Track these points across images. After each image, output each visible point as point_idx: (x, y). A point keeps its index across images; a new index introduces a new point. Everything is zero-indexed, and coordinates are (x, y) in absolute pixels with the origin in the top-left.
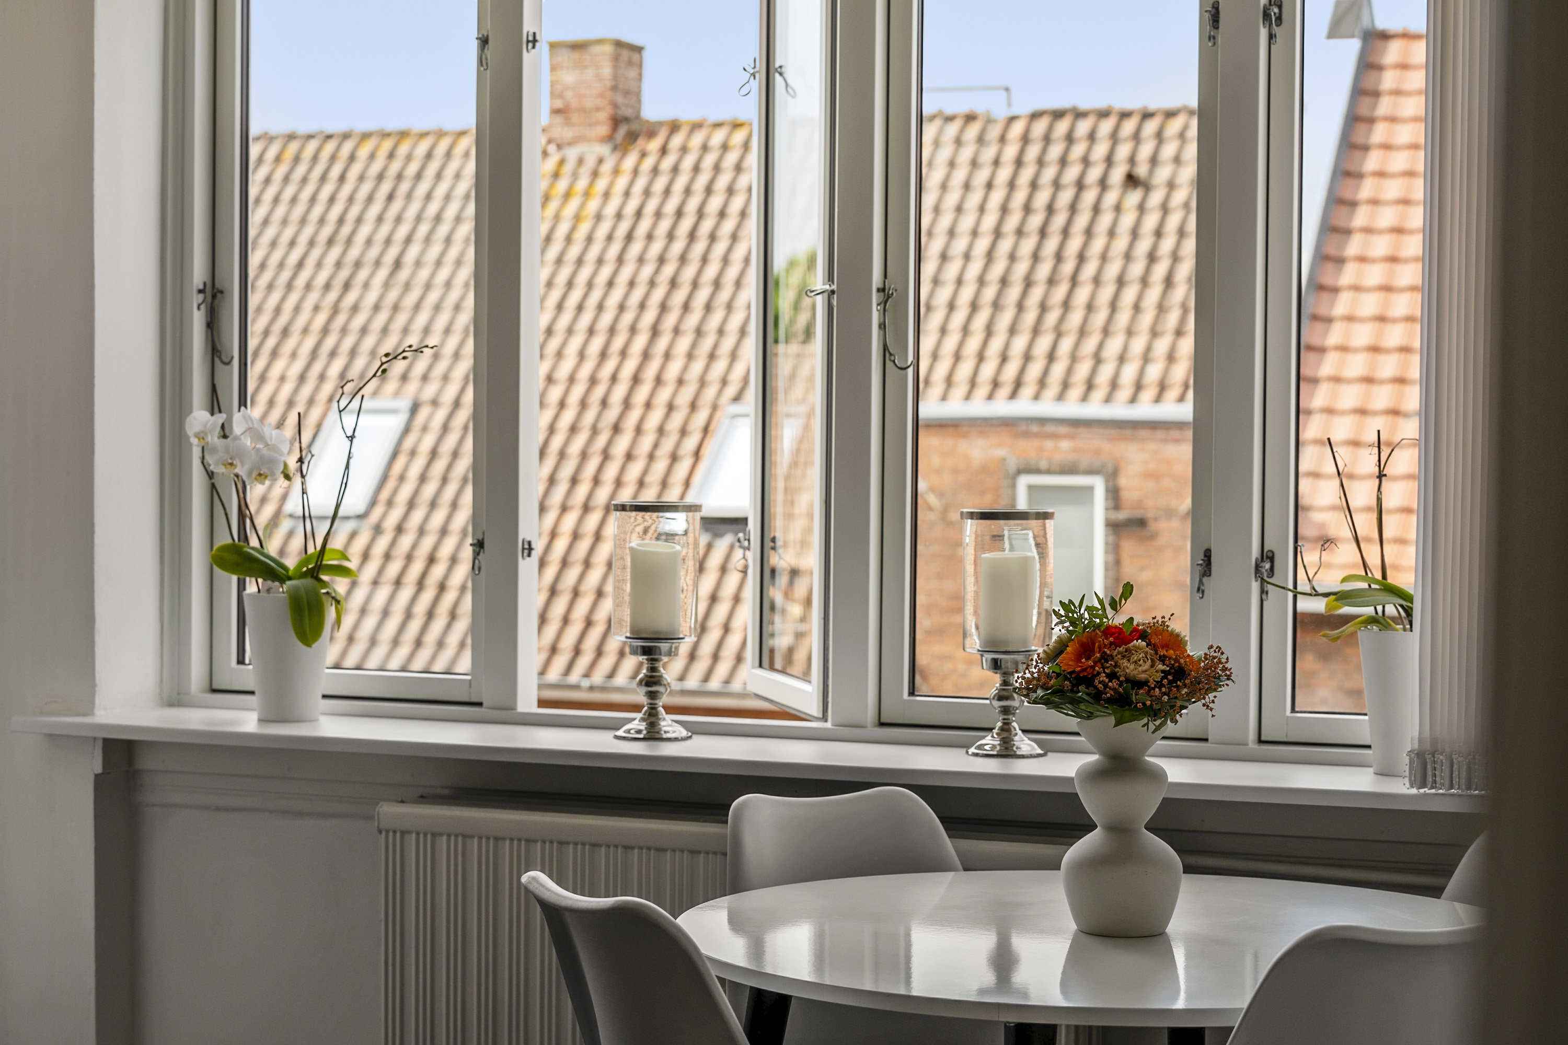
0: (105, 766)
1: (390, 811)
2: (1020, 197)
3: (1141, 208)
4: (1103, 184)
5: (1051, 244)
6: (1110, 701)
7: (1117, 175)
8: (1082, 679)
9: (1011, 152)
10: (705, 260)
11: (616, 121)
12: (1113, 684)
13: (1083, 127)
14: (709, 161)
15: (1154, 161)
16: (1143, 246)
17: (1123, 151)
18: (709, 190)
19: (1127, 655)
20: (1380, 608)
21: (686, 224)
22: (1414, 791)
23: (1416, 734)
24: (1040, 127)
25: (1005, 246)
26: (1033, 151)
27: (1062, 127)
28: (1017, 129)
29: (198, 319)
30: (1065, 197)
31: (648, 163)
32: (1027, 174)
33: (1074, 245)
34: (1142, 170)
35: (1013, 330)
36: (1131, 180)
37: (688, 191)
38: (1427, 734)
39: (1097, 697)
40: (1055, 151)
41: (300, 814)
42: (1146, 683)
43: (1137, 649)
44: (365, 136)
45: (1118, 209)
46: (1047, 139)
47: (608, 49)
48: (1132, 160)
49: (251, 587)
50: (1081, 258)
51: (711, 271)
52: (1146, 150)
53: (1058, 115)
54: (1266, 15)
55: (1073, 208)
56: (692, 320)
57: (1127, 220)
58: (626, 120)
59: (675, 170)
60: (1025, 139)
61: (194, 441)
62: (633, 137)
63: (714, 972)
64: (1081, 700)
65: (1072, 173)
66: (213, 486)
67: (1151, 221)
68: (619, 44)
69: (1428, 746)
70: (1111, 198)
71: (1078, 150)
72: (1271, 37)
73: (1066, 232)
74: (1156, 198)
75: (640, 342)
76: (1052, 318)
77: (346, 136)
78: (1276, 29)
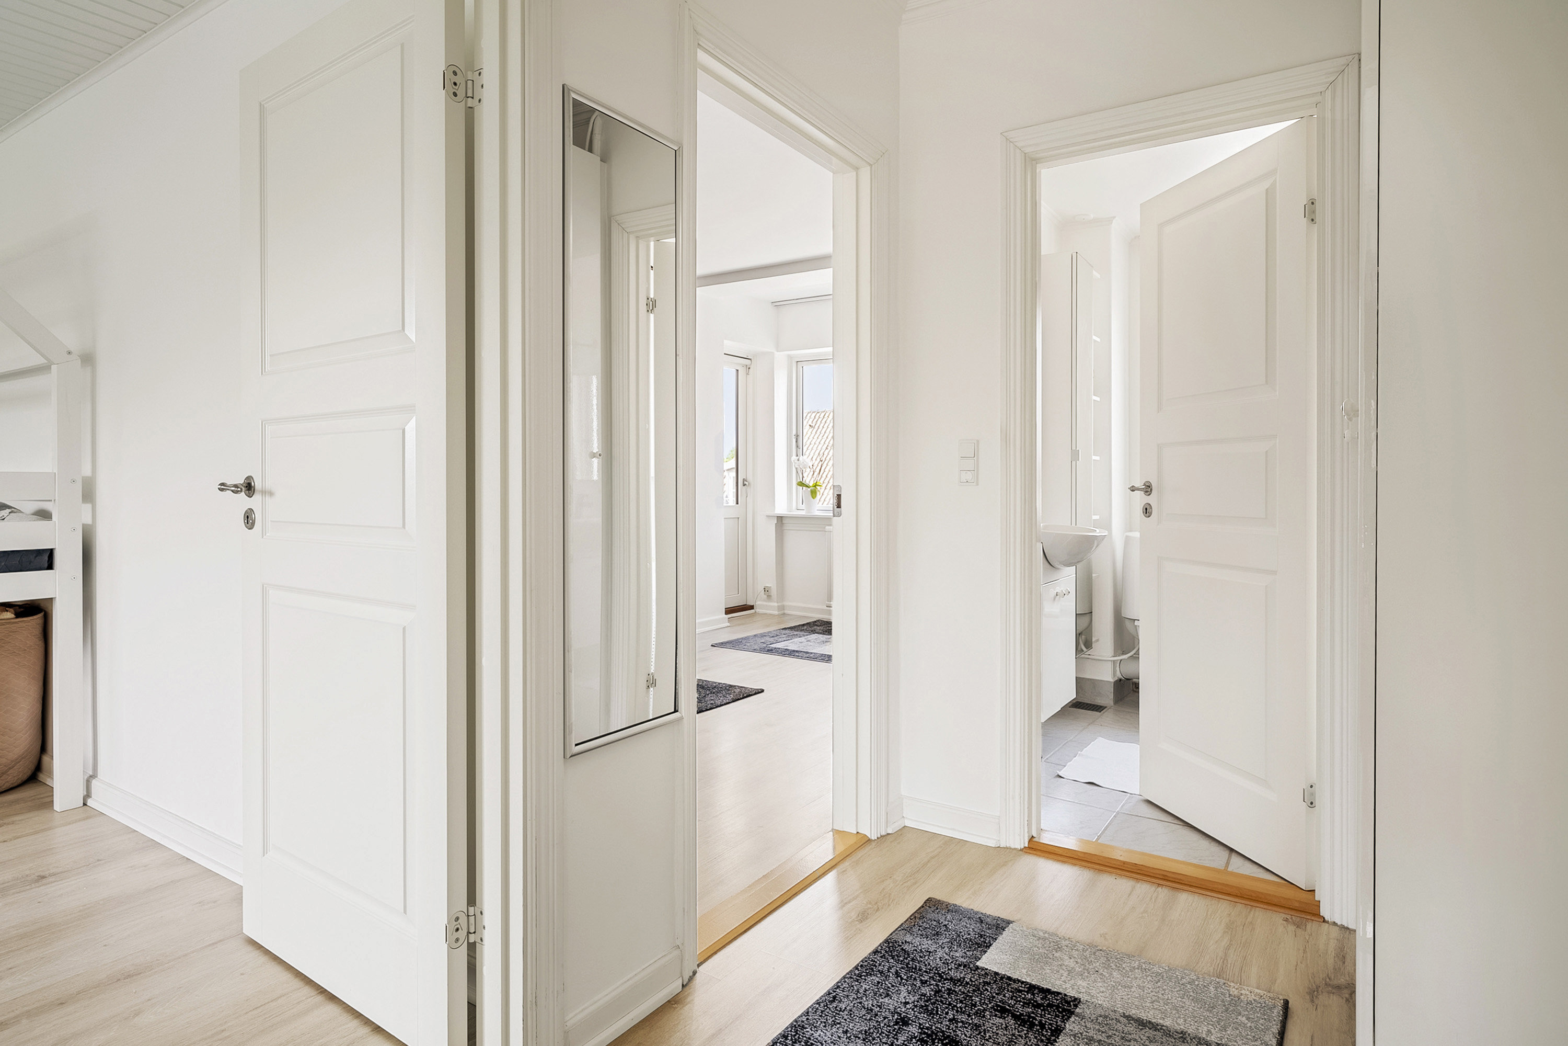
0: (777, 522)
29: (794, 440)
41: (812, 531)
49: (803, 488)
61: (793, 462)
66: (797, 471)
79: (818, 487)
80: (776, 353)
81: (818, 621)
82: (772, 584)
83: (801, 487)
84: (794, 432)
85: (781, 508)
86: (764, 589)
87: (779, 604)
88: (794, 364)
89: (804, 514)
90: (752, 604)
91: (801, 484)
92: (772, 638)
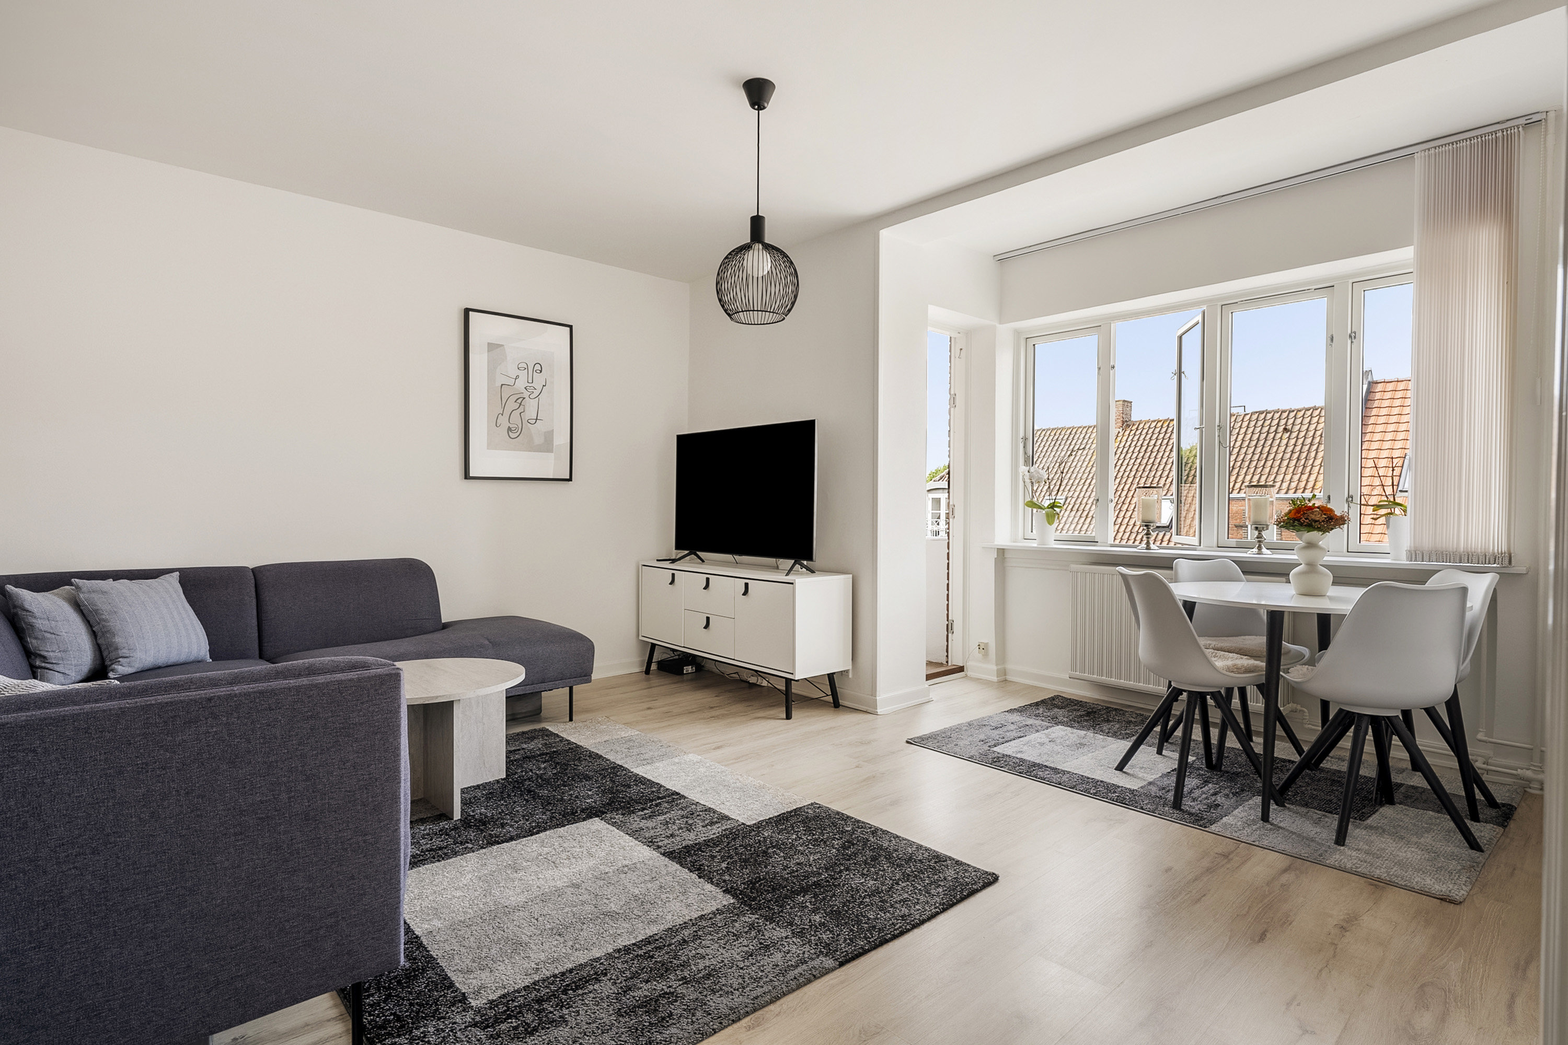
0: (997, 555)
1: (1074, 567)
2: (1248, 437)
3: (1289, 438)
4: (1276, 431)
5: (1259, 450)
6: (1305, 526)
7: (1281, 429)
8: (1295, 520)
9: (1245, 424)
10: (1149, 458)
11: (1123, 422)
12: (1307, 521)
13: (1269, 416)
14: (1151, 431)
15: (1293, 424)
16: (1290, 449)
17: (1283, 422)
18: (1150, 439)
19: (1312, 513)
20: (1393, 510)
21: (1144, 448)
22: (1408, 562)
23: (1409, 545)
24: (1255, 417)
25: (1243, 451)
26: (1253, 424)
27: (1262, 416)
28: (1248, 417)
29: (1021, 445)
30: (1263, 436)
31: (1133, 432)
32: (1250, 430)
33: (1266, 449)
34: (1289, 427)
35: (1246, 474)
36: (1285, 430)
37: (1144, 439)
38: (1412, 545)
39: (1301, 525)
40: (1260, 423)
41: (1048, 569)
42: (1318, 521)
43: (1316, 511)
44: (1053, 429)
45: (1281, 438)
46: (1257, 420)
47: (1121, 403)
48: (1286, 424)
49: (1035, 510)
50: (1269, 453)
51: (1151, 461)
52: (1291, 421)
53: (1261, 413)
54: (1350, 336)
55: (1266, 439)
56: (1146, 474)
57: (1284, 442)
58: (1126, 421)
59: (1141, 434)
60: (1250, 420)
61: (1021, 474)
62: (1128, 426)
63: (1178, 598)
64: (1296, 526)
65: (1265, 429)
66: (1025, 486)
67: (1292, 442)
68: (1124, 401)
69: (1413, 549)
70: (1279, 436)
71: (1268, 423)
72: (1352, 342)
73: (1263, 446)
74: (1294, 435)
75: (1130, 480)
76: (1259, 470)
77: (1048, 430)
78: (1353, 340)
79: (1058, 510)
80: (998, 325)
81: (1058, 697)
82: (989, 638)
83: (1030, 509)
84: (1022, 434)
85: (1003, 537)
86: (979, 645)
87: (999, 667)
88: (1023, 342)
89: (1035, 545)
90: (962, 665)
91: (1032, 504)
92: (996, 732)
